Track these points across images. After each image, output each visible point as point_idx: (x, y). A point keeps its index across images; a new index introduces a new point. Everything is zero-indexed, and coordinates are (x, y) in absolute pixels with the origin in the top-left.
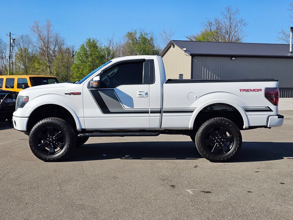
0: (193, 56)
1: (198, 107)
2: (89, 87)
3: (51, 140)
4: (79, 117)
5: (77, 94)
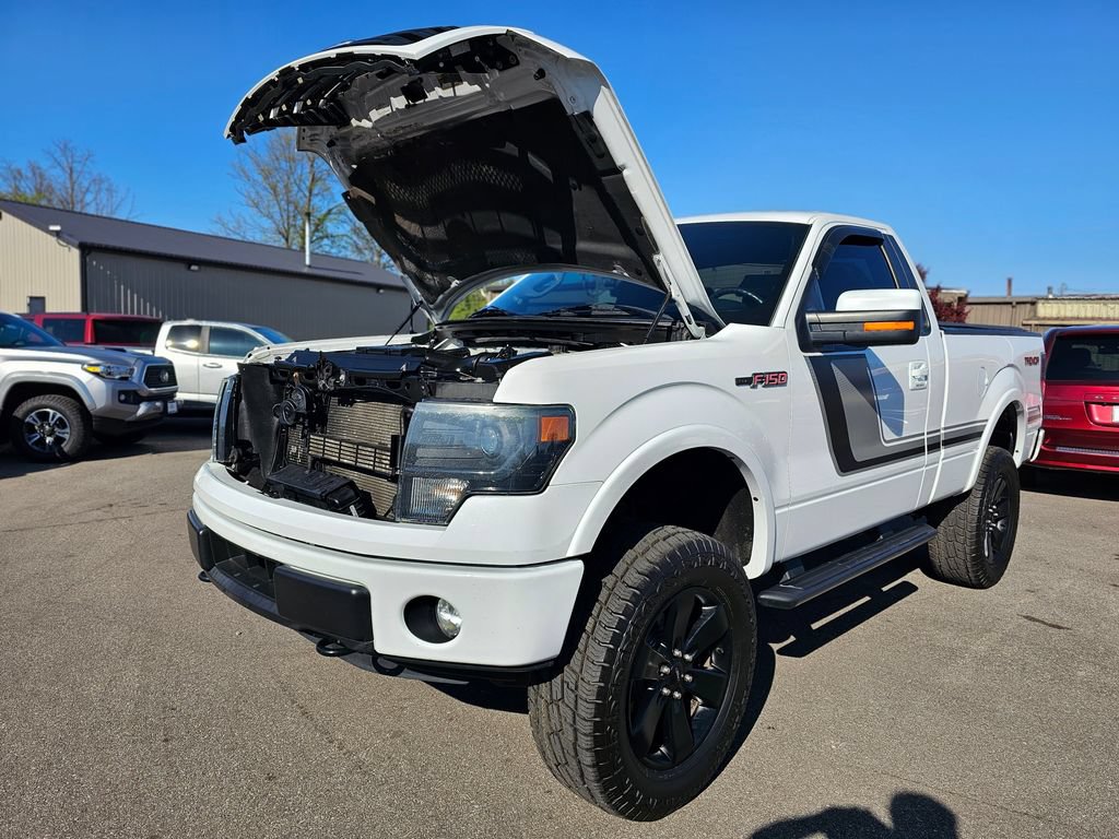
0: (86, 250)
1: (990, 417)
2: (805, 345)
3: (677, 672)
4: (776, 508)
5: (776, 379)
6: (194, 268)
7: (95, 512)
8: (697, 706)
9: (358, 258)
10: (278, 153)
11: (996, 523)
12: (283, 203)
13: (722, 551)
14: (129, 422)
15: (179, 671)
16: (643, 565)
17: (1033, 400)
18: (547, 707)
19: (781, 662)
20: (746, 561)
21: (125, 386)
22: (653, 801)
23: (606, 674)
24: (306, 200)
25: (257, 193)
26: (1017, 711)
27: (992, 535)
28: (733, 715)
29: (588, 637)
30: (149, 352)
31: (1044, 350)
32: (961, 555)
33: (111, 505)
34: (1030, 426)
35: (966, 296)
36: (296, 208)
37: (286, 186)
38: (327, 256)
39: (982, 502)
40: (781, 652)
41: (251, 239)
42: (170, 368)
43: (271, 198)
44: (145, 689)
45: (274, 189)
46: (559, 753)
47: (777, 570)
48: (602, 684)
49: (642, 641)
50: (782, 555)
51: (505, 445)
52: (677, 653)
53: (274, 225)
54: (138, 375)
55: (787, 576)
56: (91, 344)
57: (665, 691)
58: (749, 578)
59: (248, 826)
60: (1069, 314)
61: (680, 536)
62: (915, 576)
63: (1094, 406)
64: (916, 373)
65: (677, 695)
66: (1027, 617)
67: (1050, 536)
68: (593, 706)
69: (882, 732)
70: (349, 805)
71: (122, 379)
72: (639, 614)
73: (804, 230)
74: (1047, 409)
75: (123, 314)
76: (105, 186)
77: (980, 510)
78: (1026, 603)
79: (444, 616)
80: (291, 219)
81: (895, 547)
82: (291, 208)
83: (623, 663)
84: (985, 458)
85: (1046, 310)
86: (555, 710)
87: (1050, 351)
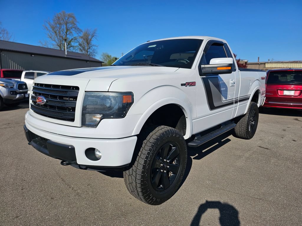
0: (1, 50)
1: (251, 94)
2: (201, 74)
3: (165, 165)
4: (192, 120)
5: (193, 84)
6: (33, 56)
7: (4, 126)
8: (171, 174)
9: (81, 53)
10: (56, 22)
11: (252, 122)
12: (58, 37)
13: (177, 132)
14: (14, 100)
15: (27, 170)
16: (155, 137)
17: (263, 89)
18: (128, 176)
19: (194, 161)
20: (184, 135)
21: (12, 90)
22: (158, 200)
23: (144, 167)
24: (65, 36)
25: (51, 34)
26: (256, 171)
27: (251, 126)
28: (180, 176)
29: (139, 157)
30: (19, 80)
31: (266, 76)
32: (243, 131)
33: (9, 124)
34: (262, 96)
35: (247, 62)
36: (62, 38)
37: (59, 32)
38: (72, 52)
39: (249, 117)
40: (193, 158)
41: (50, 47)
42: (25, 84)
43: (55, 35)
44: (17, 175)
45: (56, 32)
46: (132, 189)
47: (193, 137)
48: (143, 170)
49: (154, 158)
50: (194, 133)
51: (113, 104)
52: (165, 160)
53: (56, 43)
54: (15, 86)
55: (196, 138)
56: (3, 78)
57: (162, 171)
58: (185, 139)
59: (45, 212)
60: (274, 67)
61: (165, 128)
62: (231, 137)
63: (279, 91)
64: (232, 82)
65: (165, 171)
66: (259, 147)
67: (266, 125)
68: (141, 176)
69: (220, 178)
70: (74, 205)
71: (11, 88)
72: (153, 150)
73: (201, 41)
74: (267, 92)
75: (11, 69)
76: (6, 32)
77: (248, 119)
78: (259, 143)
79: (97, 153)
80: (61, 42)
81: (225, 129)
82: (61, 38)
83: (149, 164)
84: (250, 105)
85: (267, 66)
86: (131, 177)
87: (268, 76)
